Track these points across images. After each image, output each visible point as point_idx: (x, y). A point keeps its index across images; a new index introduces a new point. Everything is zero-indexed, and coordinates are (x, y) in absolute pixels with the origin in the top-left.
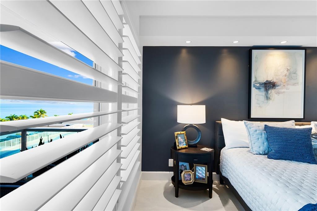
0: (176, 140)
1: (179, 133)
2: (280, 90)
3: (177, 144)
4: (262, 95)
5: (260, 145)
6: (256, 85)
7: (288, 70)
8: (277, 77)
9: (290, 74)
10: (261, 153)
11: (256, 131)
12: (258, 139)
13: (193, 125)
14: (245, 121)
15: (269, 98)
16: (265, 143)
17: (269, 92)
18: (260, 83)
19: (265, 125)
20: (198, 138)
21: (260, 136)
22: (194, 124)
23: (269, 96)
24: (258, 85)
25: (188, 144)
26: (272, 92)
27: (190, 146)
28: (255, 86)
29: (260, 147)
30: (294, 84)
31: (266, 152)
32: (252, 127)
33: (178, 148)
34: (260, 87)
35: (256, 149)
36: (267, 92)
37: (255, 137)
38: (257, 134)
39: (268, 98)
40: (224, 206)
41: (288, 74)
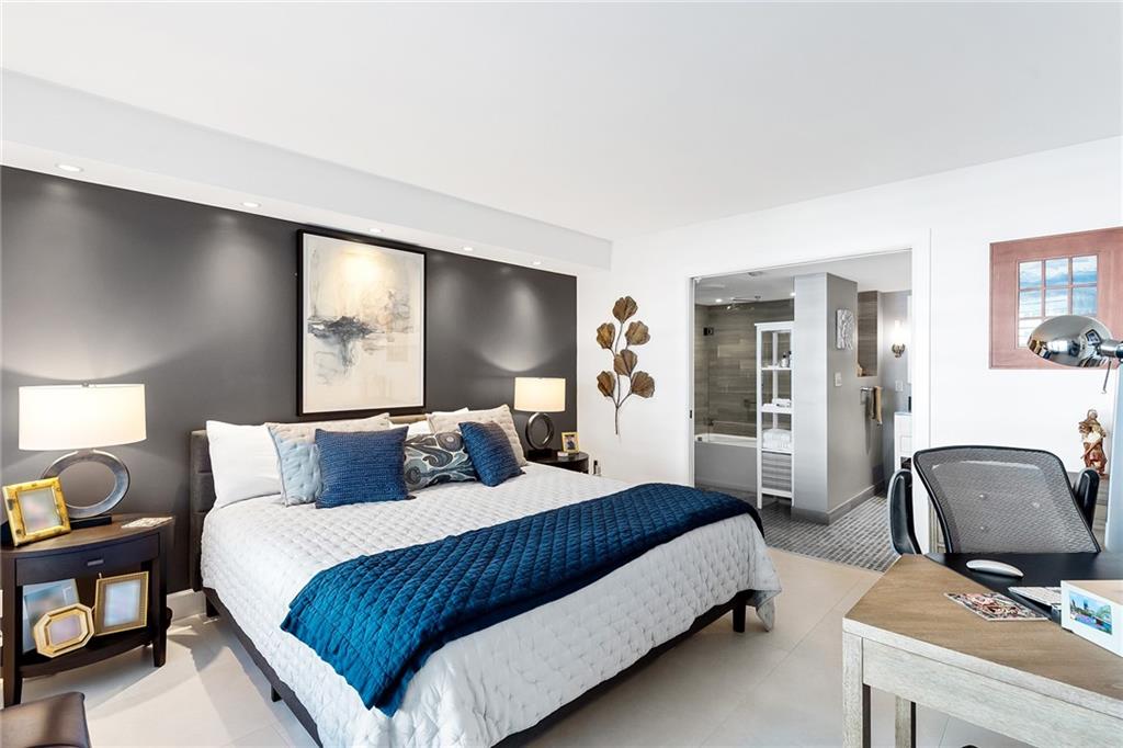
0: (10, 513)
1: (26, 485)
2: (374, 342)
3: (14, 527)
4: (332, 354)
5: (305, 479)
6: (315, 326)
7: (391, 296)
8: (368, 311)
9: (395, 305)
10: (305, 499)
11: (295, 446)
12: (300, 465)
13: (95, 451)
14: (270, 424)
15: (350, 362)
16: (315, 475)
17: (350, 346)
18: (325, 323)
19: (318, 430)
20: (118, 491)
21: (304, 459)
22: (97, 449)
23: (349, 356)
24: (321, 327)
25: (71, 519)
26: (356, 345)
27: (76, 525)
28: (311, 330)
29: (302, 486)
30: (405, 330)
31: (317, 494)
32: (286, 439)
33: (17, 540)
34: (327, 334)
35: (293, 492)
36: (345, 346)
37: (291, 463)
38: (296, 456)
39: (346, 361)
40: (198, 670)
41: (391, 305)
